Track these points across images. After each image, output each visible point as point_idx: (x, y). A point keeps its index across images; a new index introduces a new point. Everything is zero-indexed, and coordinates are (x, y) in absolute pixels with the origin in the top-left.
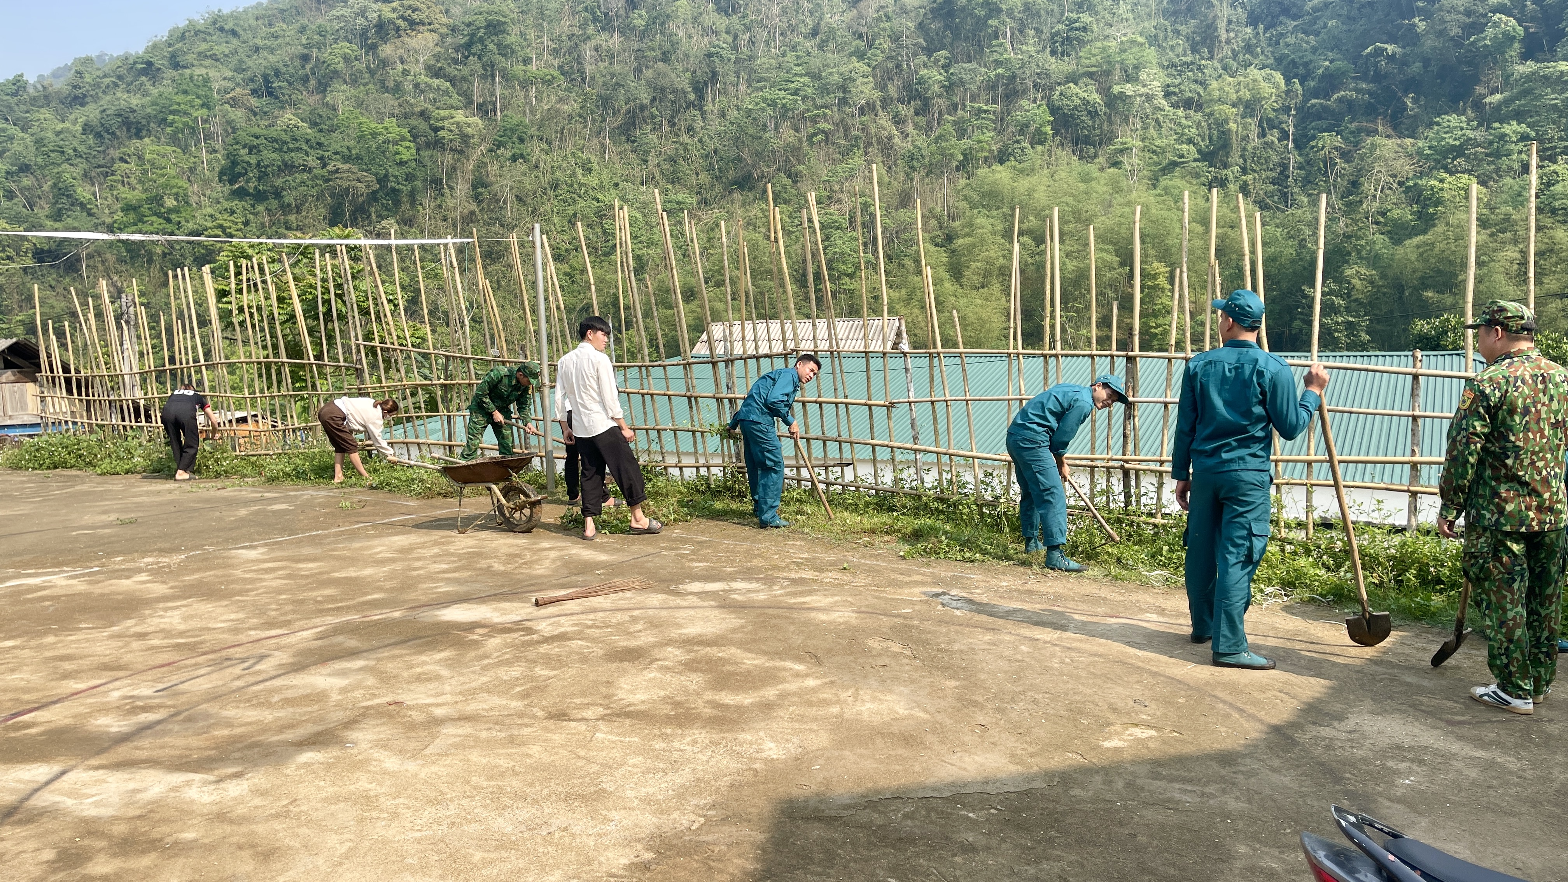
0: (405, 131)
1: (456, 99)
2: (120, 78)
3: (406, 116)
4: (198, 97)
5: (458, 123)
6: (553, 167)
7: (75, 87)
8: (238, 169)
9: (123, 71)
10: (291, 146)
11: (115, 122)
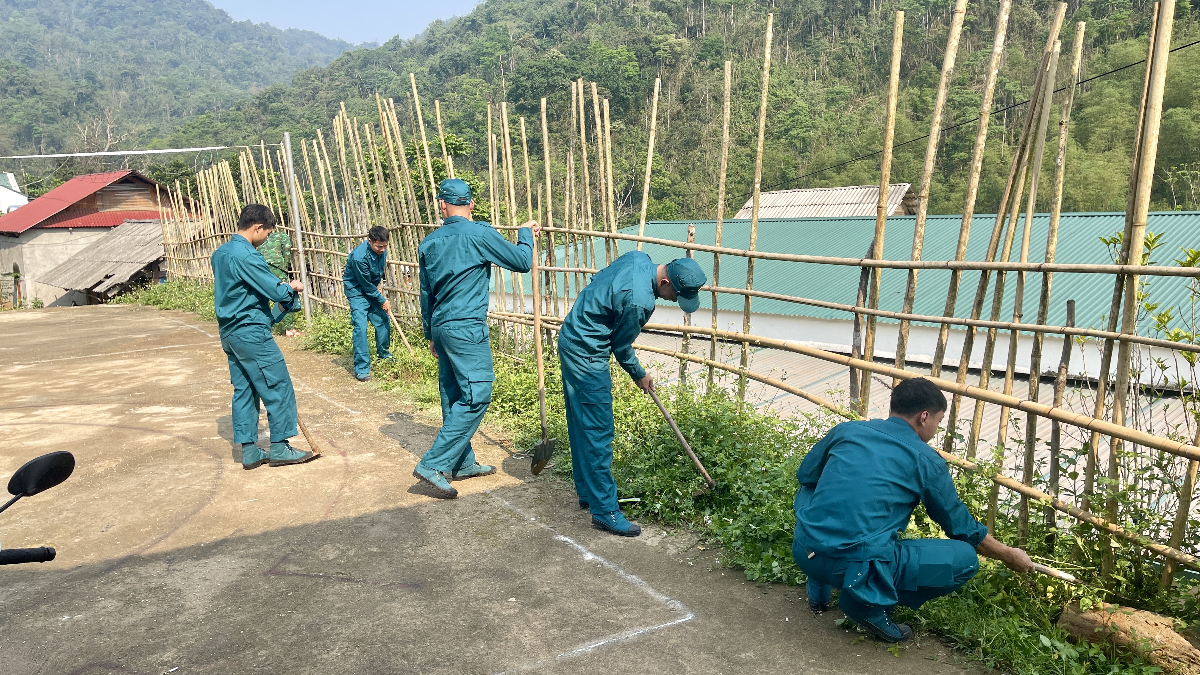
0: (632, 54)
1: (671, 26)
2: (457, 33)
3: (634, 42)
4: (500, 42)
5: (670, 44)
6: (742, 72)
7: (429, 42)
8: (519, 91)
9: (458, 28)
10: (554, 71)
11: (449, 64)
